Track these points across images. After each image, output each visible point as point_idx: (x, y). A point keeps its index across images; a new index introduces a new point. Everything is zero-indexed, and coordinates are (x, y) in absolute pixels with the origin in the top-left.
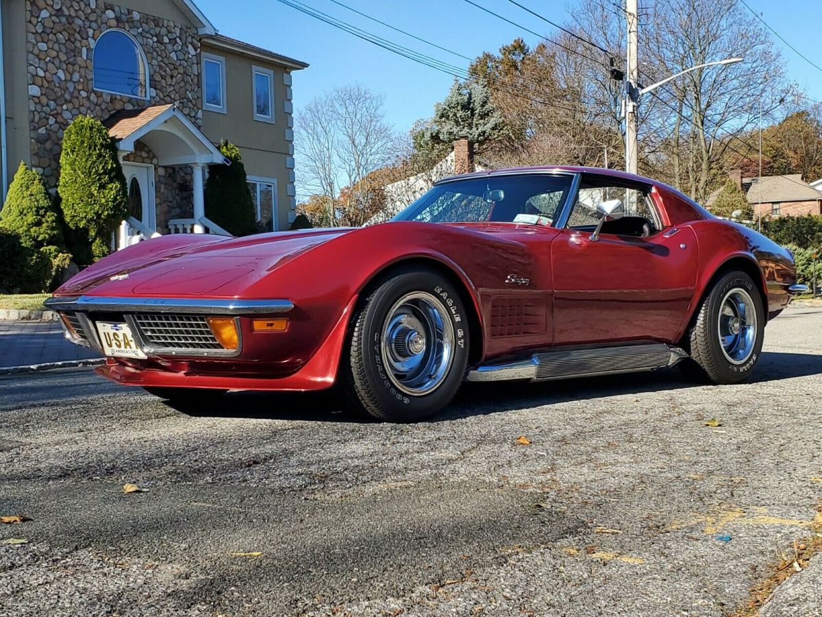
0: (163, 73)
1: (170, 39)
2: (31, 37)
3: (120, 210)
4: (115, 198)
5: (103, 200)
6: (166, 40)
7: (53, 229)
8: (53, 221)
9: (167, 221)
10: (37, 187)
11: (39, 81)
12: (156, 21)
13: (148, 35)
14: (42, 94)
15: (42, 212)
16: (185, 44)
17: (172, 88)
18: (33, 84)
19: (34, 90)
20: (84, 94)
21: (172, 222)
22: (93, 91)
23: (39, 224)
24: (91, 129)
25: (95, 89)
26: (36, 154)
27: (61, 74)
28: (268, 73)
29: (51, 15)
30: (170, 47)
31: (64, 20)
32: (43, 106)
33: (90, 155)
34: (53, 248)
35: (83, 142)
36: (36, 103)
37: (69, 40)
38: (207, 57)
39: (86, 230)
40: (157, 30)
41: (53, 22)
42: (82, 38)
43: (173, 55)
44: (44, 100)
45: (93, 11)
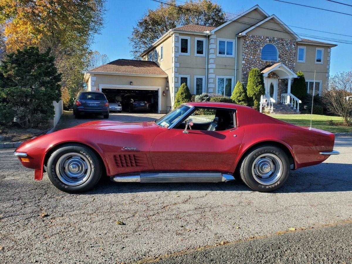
0: (283, 54)
1: (286, 44)
2: (244, 49)
3: (261, 92)
4: (260, 89)
5: (257, 90)
6: (285, 44)
7: (244, 97)
8: (244, 95)
9: (281, 94)
10: (241, 87)
11: (245, 60)
12: (282, 40)
13: (279, 44)
14: (246, 63)
15: (241, 93)
16: (291, 45)
17: (286, 57)
18: (243, 60)
19: (244, 62)
20: (258, 62)
21: (282, 95)
22: (261, 61)
23: (240, 96)
24: (255, 71)
25: (261, 60)
26: (243, 78)
27: (252, 57)
28: (322, 49)
29: (250, 42)
30: (286, 46)
31: (253, 43)
32: (246, 66)
33: (254, 78)
34: (243, 102)
35: (253, 75)
36: (244, 65)
37: (255, 48)
38: (300, 47)
39: (252, 97)
40: (282, 42)
41: (250, 44)
42: (259, 47)
43: (287, 48)
44: (246, 64)
45: (262, 40)
